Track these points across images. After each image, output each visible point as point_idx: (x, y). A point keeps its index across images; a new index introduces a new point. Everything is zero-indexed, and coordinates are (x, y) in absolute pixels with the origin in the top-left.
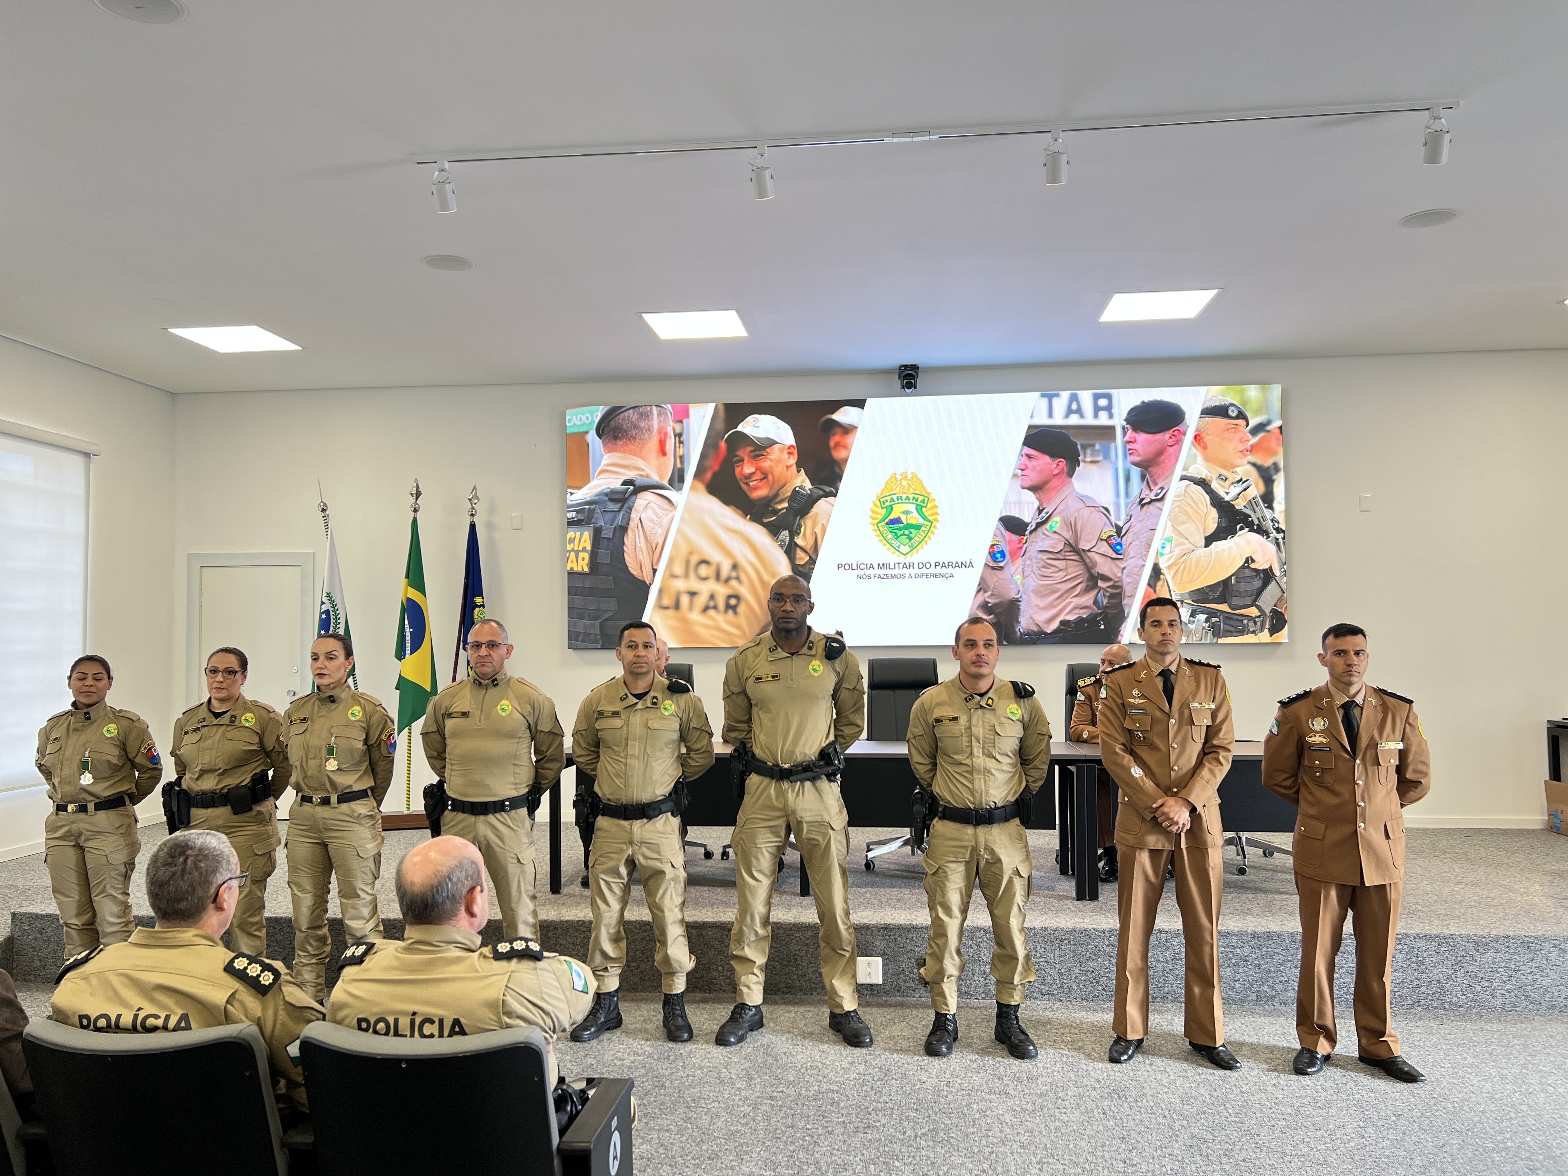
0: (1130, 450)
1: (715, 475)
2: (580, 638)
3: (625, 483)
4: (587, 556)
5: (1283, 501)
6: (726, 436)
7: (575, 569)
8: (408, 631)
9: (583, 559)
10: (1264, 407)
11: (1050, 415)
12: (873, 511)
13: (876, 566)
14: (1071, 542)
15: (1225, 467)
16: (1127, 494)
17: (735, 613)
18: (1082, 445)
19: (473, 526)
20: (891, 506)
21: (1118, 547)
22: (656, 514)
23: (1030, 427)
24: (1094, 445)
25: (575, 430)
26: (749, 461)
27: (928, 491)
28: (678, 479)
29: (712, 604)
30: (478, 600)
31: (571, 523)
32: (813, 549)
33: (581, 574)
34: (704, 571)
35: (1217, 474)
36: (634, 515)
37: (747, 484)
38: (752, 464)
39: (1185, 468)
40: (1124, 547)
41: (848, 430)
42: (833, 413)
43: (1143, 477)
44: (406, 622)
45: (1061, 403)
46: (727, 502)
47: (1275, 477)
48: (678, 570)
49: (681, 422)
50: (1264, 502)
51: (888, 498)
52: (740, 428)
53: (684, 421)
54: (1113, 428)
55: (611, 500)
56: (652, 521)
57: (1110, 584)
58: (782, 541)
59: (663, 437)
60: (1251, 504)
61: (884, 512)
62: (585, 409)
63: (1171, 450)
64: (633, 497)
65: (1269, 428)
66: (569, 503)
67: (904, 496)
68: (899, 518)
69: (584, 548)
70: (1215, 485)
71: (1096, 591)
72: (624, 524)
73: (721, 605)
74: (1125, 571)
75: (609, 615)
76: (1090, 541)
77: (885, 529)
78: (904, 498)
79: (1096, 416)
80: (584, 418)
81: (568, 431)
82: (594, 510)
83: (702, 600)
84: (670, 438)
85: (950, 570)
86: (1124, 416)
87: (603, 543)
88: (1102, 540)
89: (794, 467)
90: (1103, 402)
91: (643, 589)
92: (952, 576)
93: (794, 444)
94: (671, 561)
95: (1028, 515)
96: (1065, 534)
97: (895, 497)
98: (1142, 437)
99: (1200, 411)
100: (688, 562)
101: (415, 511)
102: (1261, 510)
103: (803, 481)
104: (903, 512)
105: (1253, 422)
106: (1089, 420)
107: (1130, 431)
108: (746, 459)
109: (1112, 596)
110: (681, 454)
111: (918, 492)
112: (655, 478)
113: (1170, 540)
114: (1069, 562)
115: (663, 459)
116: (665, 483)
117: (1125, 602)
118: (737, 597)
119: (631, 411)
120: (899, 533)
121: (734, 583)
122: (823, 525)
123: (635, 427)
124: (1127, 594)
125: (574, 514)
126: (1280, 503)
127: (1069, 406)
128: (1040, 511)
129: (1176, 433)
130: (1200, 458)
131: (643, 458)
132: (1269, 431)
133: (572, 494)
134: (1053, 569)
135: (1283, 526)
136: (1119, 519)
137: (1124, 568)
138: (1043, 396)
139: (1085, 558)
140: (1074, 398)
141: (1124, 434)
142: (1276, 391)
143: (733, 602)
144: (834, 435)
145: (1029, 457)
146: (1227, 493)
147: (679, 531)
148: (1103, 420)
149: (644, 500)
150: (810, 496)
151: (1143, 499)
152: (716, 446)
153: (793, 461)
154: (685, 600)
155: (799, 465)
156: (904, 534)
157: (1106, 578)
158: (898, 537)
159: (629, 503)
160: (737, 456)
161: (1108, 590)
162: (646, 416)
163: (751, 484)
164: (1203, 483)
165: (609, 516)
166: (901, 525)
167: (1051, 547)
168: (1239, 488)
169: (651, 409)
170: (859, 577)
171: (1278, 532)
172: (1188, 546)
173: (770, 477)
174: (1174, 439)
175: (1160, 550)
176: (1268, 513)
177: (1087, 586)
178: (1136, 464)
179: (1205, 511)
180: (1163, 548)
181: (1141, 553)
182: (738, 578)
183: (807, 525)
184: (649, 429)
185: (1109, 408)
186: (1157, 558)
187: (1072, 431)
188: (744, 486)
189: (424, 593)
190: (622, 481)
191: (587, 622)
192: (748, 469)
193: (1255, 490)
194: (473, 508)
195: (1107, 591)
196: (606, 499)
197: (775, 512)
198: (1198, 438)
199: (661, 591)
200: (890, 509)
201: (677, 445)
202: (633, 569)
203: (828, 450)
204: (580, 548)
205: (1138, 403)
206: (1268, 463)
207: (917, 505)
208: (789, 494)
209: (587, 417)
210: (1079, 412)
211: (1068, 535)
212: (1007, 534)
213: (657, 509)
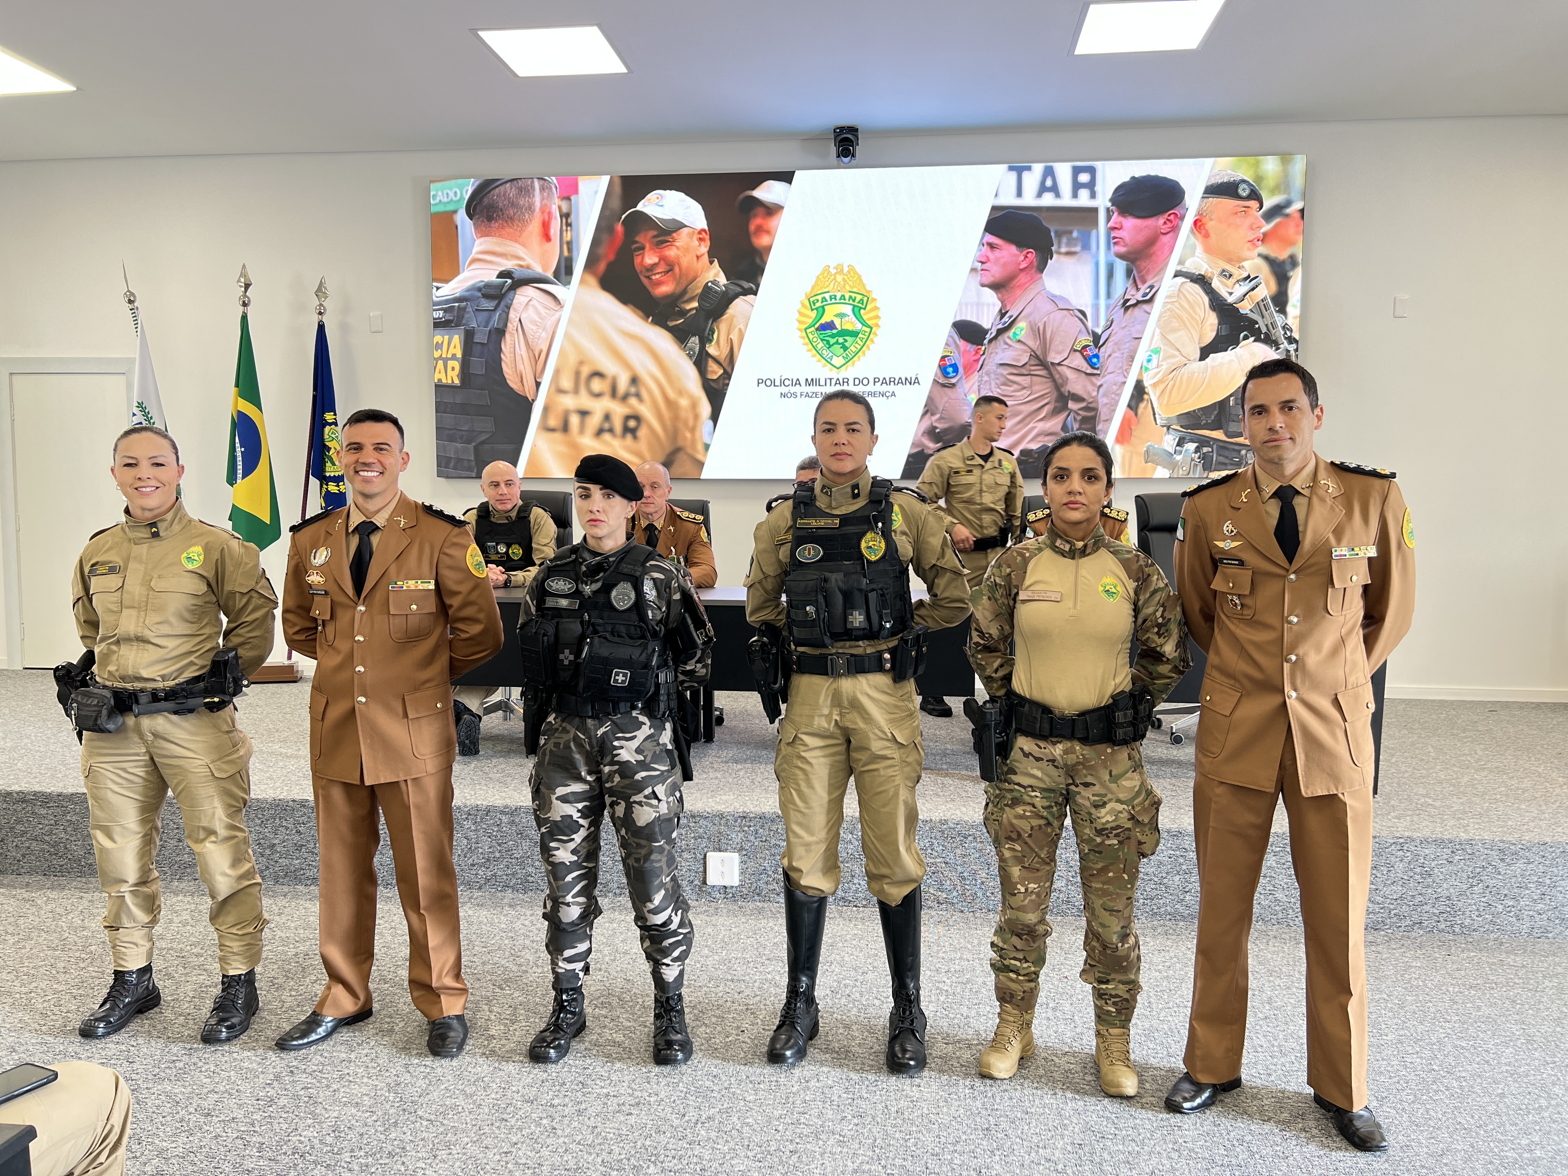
0: (1114, 238)
1: (610, 266)
2: (452, 465)
3: (501, 275)
4: (457, 365)
5: (1299, 304)
6: (623, 217)
7: (444, 381)
8: (239, 450)
9: (453, 369)
10: (1284, 184)
11: (1019, 194)
12: (801, 314)
13: (803, 382)
14: (1039, 353)
15: (1230, 261)
16: (1109, 295)
17: (635, 437)
18: (1056, 232)
19: (321, 328)
20: (823, 307)
21: (1095, 360)
22: (539, 313)
23: (994, 209)
24: (1071, 232)
25: (441, 209)
26: (651, 249)
27: (868, 288)
28: (564, 271)
29: (606, 426)
30: (329, 417)
31: (438, 325)
32: (728, 360)
33: (452, 387)
34: (597, 385)
35: (1220, 270)
36: (512, 315)
37: (648, 277)
38: (655, 252)
39: (1181, 262)
40: (1101, 360)
41: (772, 210)
42: (753, 189)
43: (1129, 273)
44: (237, 440)
45: (1032, 179)
46: (624, 298)
47: (1291, 274)
48: (566, 383)
49: (568, 199)
50: (1275, 305)
51: (820, 297)
52: (640, 207)
53: (573, 198)
54: (1095, 210)
55: (486, 296)
56: (534, 323)
57: (1083, 405)
58: (691, 349)
59: (547, 219)
60: (1260, 307)
61: (813, 314)
62: (453, 182)
63: (1165, 239)
64: (512, 293)
65: (1288, 211)
66: (435, 299)
67: (839, 295)
68: (832, 322)
69: (454, 357)
70: (1216, 284)
71: (1065, 414)
72: (501, 326)
73: (618, 425)
74: (1101, 390)
75: (484, 437)
76: (1060, 353)
77: (814, 336)
78: (838, 298)
79: (1075, 195)
80: (451, 195)
81: (434, 209)
82: (465, 308)
83: (595, 421)
84: (556, 218)
85: (892, 388)
86: (1109, 195)
87: (477, 349)
88: (1076, 351)
89: (706, 258)
90: (1084, 178)
91: (525, 406)
92: (893, 394)
93: (706, 228)
94: (557, 372)
95: (987, 320)
96: (1031, 343)
97: (827, 296)
98: (1130, 223)
99: (1202, 190)
100: (577, 374)
101: (245, 305)
102: (1271, 314)
103: (716, 275)
104: (836, 316)
105: (1269, 203)
106: (1066, 200)
107: (1116, 214)
108: (647, 246)
109: (1084, 420)
110: (569, 239)
111: (855, 290)
112: (538, 269)
113: (1157, 351)
114: (1034, 378)
115: (548, 245)
116: (550, 275)
117: (1099, 427)
118: (637, 418)
119: (508, 185)
120: (832, 341)
121: (633, 401)
122: (740, 330)
123: (513, 205)
124: (1103, 417)
125: (441, 312)
126: (1294, 306)
127: (1043, 182)
128: (1002, 315)
129: (1172, 217)
130: (1199, 249)
131: (524, 245)
132: (1287, 215)
133: (438, 288)
134: (1016, 387)
135: (1296, 335)
136: (1097, 324)
137: (1101, 386)
138: (1011, 169)
139: (1054, 373)
140: (1049, 172)
141: (1109, 218)
142: (1299, 164)
143: (632, 424)
144: (755, 216)
145: (991, 246)
146: (1231, 294)
147: (567, 335)
148: (1084, 200)
149: (524, 296)
150: (725, 293)
151: (1128, 300)
152: (611, 229)
153: (704, 249)
154: (575, 420)
155: (712, 254)
156: (837, 343)
157: (1077, 398)
158: (830, 346)
159: (506, 300)
160: (637, 242)
161: (1080, 412)
162: (526, 191)
163: (653, 277)
164: (1202, 281)
165: (482, 316)
166: (834, 331)
167: (1014, 360)
168: (1245, 287)
169: (533, 182)
170: (783, 395)
171: (1290, 343)
172: (1179, 359)
173: (677, 270)
174: (1169, 225)
175: (1145, 364)
176: (1279, 319)
177: (1055, 408)
178: (1121, 256)
179: (1202, 315)
180: (1149, 361)
181: (1121, 368)
182: (638, 395)
183: (722, 330)
184: (530, 208)
185: (1091, 186)
186: (1140, 373)
187: (1044, 214)
188: (645, 281)
189: (259, 406)
190: (497, 272)
191: (459, 446)
192: (650, 259)
193: (1266, 290)
194: (321, 305)
195: (1078, 414)
196: (479, 294)
197: (683, 313)
198: (1199, 224)
199: (546, 410)
200: (822, 311)
201: (564, 228)
202: (513, 382)
203: (747, 236)
204: (449, 356)
205: (1127, 179)
206: (1282, 255)
207: (854, 306)
208: (700, 291)
209: (456, 193)
210: (1055, 190)
211: (1034, 344)
212: (961, 343)
213: (540, 308)
